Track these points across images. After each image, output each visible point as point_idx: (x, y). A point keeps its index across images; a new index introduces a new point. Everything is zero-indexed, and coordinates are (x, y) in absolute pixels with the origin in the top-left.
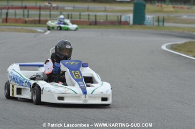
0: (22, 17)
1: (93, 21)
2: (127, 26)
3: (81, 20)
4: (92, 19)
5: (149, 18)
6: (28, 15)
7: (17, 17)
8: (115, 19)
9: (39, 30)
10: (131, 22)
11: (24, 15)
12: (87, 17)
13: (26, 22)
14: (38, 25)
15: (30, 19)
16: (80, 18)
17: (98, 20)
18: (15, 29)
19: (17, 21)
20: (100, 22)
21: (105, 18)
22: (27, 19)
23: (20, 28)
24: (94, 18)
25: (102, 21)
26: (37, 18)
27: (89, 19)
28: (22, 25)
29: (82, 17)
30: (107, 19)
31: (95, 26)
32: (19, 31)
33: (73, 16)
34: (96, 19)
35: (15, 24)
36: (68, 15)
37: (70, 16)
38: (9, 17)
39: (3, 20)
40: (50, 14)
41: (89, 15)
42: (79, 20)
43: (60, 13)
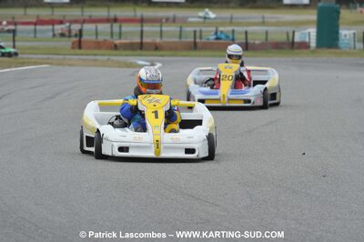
0: (108, 38)
1: (241, 43)
2: (305, 51)
4: (240, 39)
5: (346, 35)
6: (120, 34)
7: (101, 38)
8: (283, 38)
9: (141, 63)
10: (313, 44)
11: (112, 34)
13: (116, 47)
14: (139, 52)
15: (123, 41)
17: (250, 41)
18: (96, 60)
19: (99, 45)
20: (254, 44)
21: (263, 37)
22: (117, 42)
23: (106, 58)
24: (244, 36)
25: (257, 42)
26: (137, 40)
27: (233, 39)
28: (109, 52)
30: (267, 39)
31: (246, 53)
32: (103, 64)
33: (203, 34)
34: (246, 39)
35: (96, 52)
36: (195, 32)
37: (198, 34)
38: (85, 38)
39: (73, 43)
40: (161, 31)
41: (233, 31)
42: (214, 41)
43: (178, 29)
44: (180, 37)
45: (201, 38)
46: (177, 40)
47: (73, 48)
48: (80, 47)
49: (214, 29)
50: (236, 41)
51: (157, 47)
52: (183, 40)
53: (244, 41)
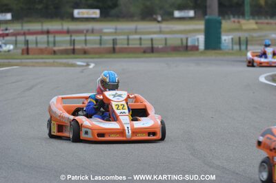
1: (148, 48)
2: (197, 52)
3: (130, 46)
4: (147, 44)
5: (225, 40)
6: (54, 43)
8: (178, 43)
9: (79, 64)
10: (202, 46)
11: (48, 42)
12: (138, 42)
13: (54, 52)
14: (72, 56)
15: (60, 48)
16: (128, 44)
17: (155, 46)
19: (42, 52)
20: (158, 48)
21: (164, 42)
22: (56, 48)
24: (150, 42)
25: (160, 46)
27: (141, 44)
29: (130, 42)
30: (166, 44)
31: (152, 55)
32: (46, 65)
33: (118, 41)
34: (152, 44)
36: (113, 40)
39: (23, 50)
40: (86, 40)
41: (140, 39)
42: (126, 46)
43: (99, 38)
44: (101, 44)
45: (116, 45)
46: (98, 46)
47: (23, 54)
48: (28, 53)
49: (125, 37)
50: (143, 46)
51: (85, 52)
52: (102, 46)
53: (150, 46)
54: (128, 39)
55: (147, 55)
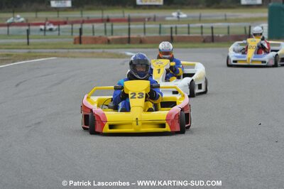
0: (103, 34)
1: (208, 37)
3: (191, 35)
4: (207, 33)
6: (112, 32)
7: (97, 35)
8: (242, 32)
10: (266, 36)
11: (106, 31)
12: (199, 31)
13: (109, 42)
14: (127, 45)
15: (115, 37)
16: (189, 33)
17: (216, 35)
18: (93, 53)
19: (95, 41)
20: (219, 36)
21: (226, 31)
22: (110, 37)
23: (101, 50)
24: (210, 31)
25: (221, 35)
26: (126, 36)
27: (202, 33)
28: (103, 46)
29: (191, 31)
30: (228, 33)
31: (212, 44)
32: (99, 56)
33: (178, 29)
34: (212, 33)
35: (94, 46)
36: (171, 28)
37: (174, 30)
38: (84, 35)
39: (75, 39)
40: (145, 29)
41: (202, 27)
42: (187, 35)
43: (158, 26)
44: (160, 33)
45: (176, 33)
46: (158, 35)
47: (75, 43)
48: (80, 43)
49: (186, 25)
50: (204, 35)
51: (141, 41)
52: (162, 35)
53: (210, 35)
54: (189, 27)
55: (206, 45)
